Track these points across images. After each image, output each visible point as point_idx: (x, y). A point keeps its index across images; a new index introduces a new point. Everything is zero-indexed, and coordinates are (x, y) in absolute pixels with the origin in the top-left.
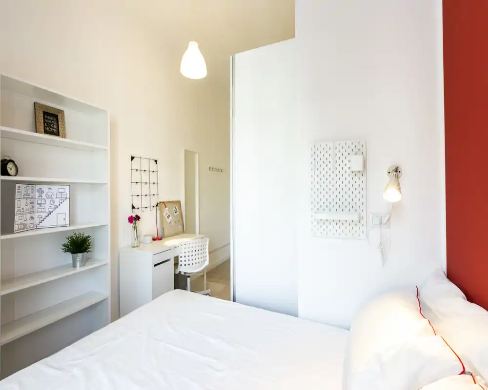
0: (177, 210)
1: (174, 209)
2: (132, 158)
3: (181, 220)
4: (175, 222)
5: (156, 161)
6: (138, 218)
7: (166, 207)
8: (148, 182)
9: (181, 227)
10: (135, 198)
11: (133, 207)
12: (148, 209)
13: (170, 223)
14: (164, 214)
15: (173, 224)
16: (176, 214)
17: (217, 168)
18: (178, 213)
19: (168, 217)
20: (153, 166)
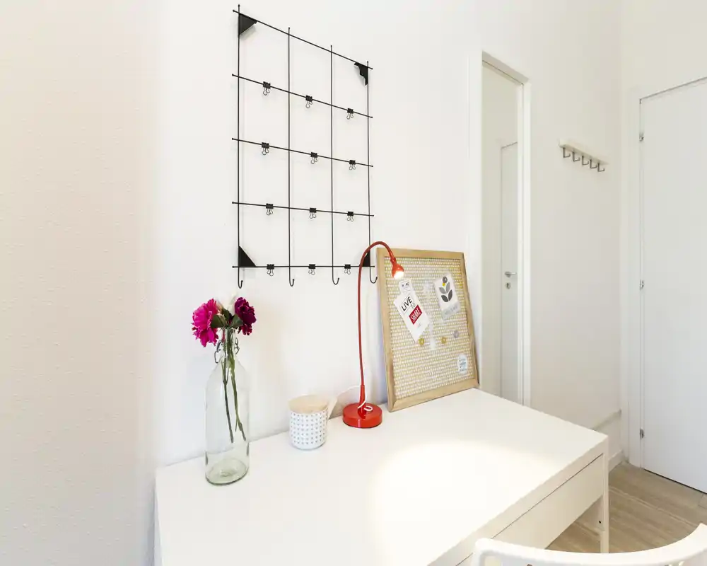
0: (452, 288)
1: (439, 283)
2: (245, 23)
3: (464, 331)
4: (444, 341)
5: (363, 70)
6: (244, 316)
7: (396, 268)
8: (323, 150)
9: (464, 359)
10: (255, 217)
11: (244, 261)
12: (323, 274)
13: (422, 341)
14: (399, 302)
15: (433, 345)
16: (445, 306)
17: (583, 150)
18: (455, 299)
19: (415, 315)
20: (349, 89)
